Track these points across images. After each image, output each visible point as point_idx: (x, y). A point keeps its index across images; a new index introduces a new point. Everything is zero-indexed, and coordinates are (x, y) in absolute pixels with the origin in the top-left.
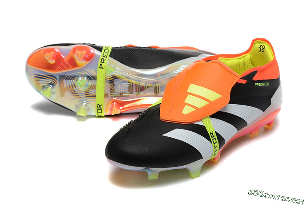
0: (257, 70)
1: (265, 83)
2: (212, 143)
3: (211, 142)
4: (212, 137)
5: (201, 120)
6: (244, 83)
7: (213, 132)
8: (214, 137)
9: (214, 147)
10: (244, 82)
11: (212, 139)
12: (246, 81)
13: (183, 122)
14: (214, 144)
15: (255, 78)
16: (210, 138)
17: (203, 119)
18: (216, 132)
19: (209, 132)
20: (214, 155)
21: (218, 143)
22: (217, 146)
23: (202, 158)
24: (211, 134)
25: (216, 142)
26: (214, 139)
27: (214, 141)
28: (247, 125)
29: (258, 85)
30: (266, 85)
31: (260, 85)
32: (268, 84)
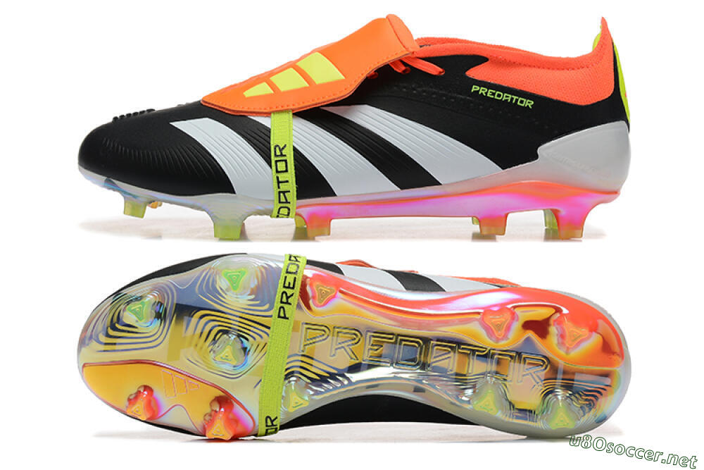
0: (488, 57)
1: (515, 98)
2: (274, 168)
3: (271, 166)
4: (276, 155)
5: (268, 114)
6: (434, 73)
7: (285, 146)
8: (284, 158)
9: (275, 180)
10: (433, 69)
11: (273, 159)
12: (440, 70)
13: (227, 109)
14: (277, 172)
15: (474, 73)
16: (270, 156)
17: (274, 112)
18: (295, 149)
19: (272, 143)
20: (280, 202)
21: (291, 176)
22: (287, 181)
23: (234, 193)
24: (277, 149)
25: (286, 171)
26: (283, 161)
27: (281, 166)
28: (440, 184)
29: (484, 92)
30: (519, 103)
31: (492, 97)
32: (529, 103)
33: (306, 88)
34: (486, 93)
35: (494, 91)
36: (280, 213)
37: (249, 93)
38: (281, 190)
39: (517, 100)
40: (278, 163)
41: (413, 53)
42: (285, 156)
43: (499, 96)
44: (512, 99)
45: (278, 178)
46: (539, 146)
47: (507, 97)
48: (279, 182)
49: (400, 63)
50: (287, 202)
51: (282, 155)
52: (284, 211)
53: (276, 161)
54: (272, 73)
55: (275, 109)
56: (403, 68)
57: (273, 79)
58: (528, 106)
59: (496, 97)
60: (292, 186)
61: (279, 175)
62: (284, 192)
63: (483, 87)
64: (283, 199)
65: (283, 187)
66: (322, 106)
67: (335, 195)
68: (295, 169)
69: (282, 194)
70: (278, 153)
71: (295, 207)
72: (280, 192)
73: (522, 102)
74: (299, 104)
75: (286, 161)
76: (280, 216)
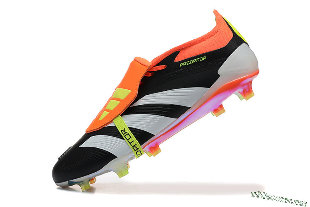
0: (178, 50)
1: (198, 59)
3: (124, 139)
4: (123, 134)
5: (112, 121)
6: (163, 68)
7: (125, 129)
8: (127, 133)
9: (128, 143)
10: (162, 67)
11: (123, 136)
12: (165, 66)
13: (96, 129)
14: (127, 140)
15: (177, 60)
16: (121, 136)
18: (129, 128)
19: (119, 131)
20: (135, 150)
21: (133, 138)
22: (133, 141)
23: (116, 157)
24: (123, 132)
25: (131, 137)
26: (127, 135)
27: (128, 137)
28: (190, 108)
29: (185, 64)
30: (200, 60)
31: (189, 64)
32: (204, 58)
33: (120, 103)
34: (186, 64)
35: (189, 61)
36: (138, 154)
37: (101, 119)
38: (133, 146)
39: (199, 59)
40: (126, 136)
41: (150, 66)
42: (127, 132)
43: (191, 62)
44: (197, 60)
45: (129, 142)
46: (217, 71)
47: (194, 61)
48: (130, 143)
49: (148, 73)
50: (138, 149)
51: (125, 133)
52: (139, 153)
53: (125, 136)
54: (105, 106)
55: (113, 118)
56: (151, 74)
57: (107, 108)
58: (204, 59)
59: (191, 63)
60: (136, 142)
61: (129, 140)
62: (134, 146)
63: (184, 62)
64: (136, 149)
65: (133, 144)
66: (130, 106)
67: (154, 135)
68: (133, 134)
69: (134, 147)
70: (124, 133)
71: (142, 149)
72: (133, 147)
73: (201, 59)
74: (121, 111)
75: (128, 134)
76: (139, 156)
